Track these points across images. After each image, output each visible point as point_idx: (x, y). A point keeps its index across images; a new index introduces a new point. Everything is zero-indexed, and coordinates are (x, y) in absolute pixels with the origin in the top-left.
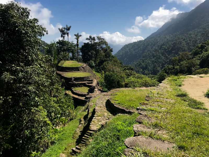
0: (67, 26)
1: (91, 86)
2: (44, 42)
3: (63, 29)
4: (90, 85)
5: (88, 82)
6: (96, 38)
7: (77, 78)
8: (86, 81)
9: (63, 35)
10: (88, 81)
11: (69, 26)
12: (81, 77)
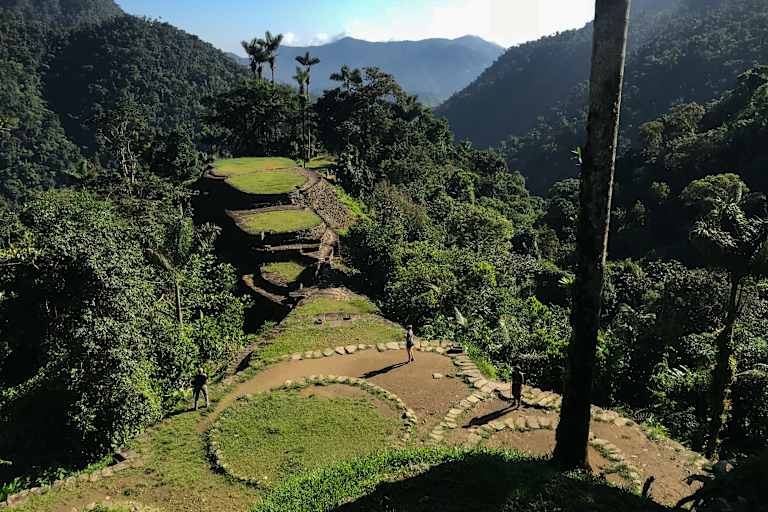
0: (268, 34)
1: (312, 258)
2: (211, 45)
3: (258, 46)
4: (310, 254)
5: (306, 246)
6: (363, 75)
7: (276, 235)
8: (300, 242)
9: (258, 66)
10: (306, 242)
11: (274, 35)
12: (287, 233)
